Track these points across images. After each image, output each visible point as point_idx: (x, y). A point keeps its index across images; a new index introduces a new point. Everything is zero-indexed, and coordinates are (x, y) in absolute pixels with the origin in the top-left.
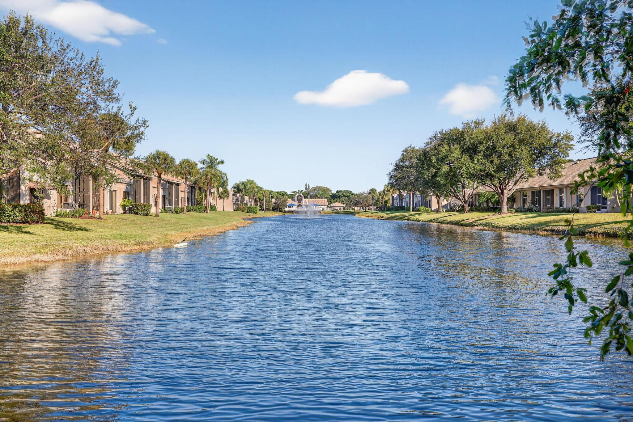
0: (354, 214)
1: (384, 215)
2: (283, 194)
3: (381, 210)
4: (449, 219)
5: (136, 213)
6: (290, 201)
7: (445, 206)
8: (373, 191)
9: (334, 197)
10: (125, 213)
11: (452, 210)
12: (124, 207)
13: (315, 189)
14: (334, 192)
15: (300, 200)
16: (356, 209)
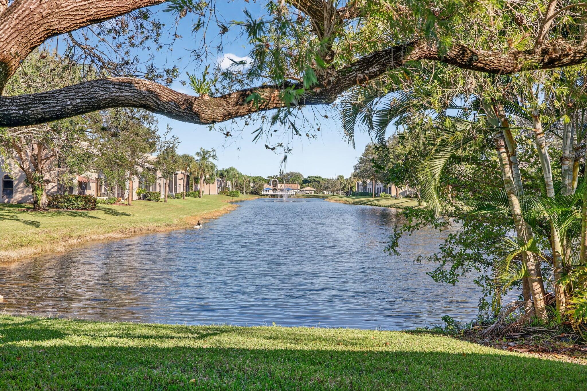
0: (324, 197)
1: (351, 199)
2: (260, 179)
3: (347, 194)
4: (405, 205)
5: (149, 200)
6: (266, 186)
7: (402, 194)
8: (341, 177)
9: (306, 182)
10: (140, 199)
11: (408, 197)
12: (139, 194)
13: (288, 175)
14: (306, 177)
15: (275, 184)
16: (326, 193)
